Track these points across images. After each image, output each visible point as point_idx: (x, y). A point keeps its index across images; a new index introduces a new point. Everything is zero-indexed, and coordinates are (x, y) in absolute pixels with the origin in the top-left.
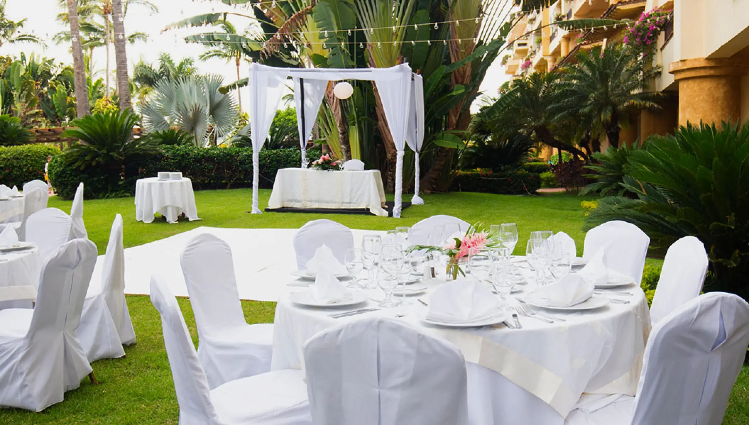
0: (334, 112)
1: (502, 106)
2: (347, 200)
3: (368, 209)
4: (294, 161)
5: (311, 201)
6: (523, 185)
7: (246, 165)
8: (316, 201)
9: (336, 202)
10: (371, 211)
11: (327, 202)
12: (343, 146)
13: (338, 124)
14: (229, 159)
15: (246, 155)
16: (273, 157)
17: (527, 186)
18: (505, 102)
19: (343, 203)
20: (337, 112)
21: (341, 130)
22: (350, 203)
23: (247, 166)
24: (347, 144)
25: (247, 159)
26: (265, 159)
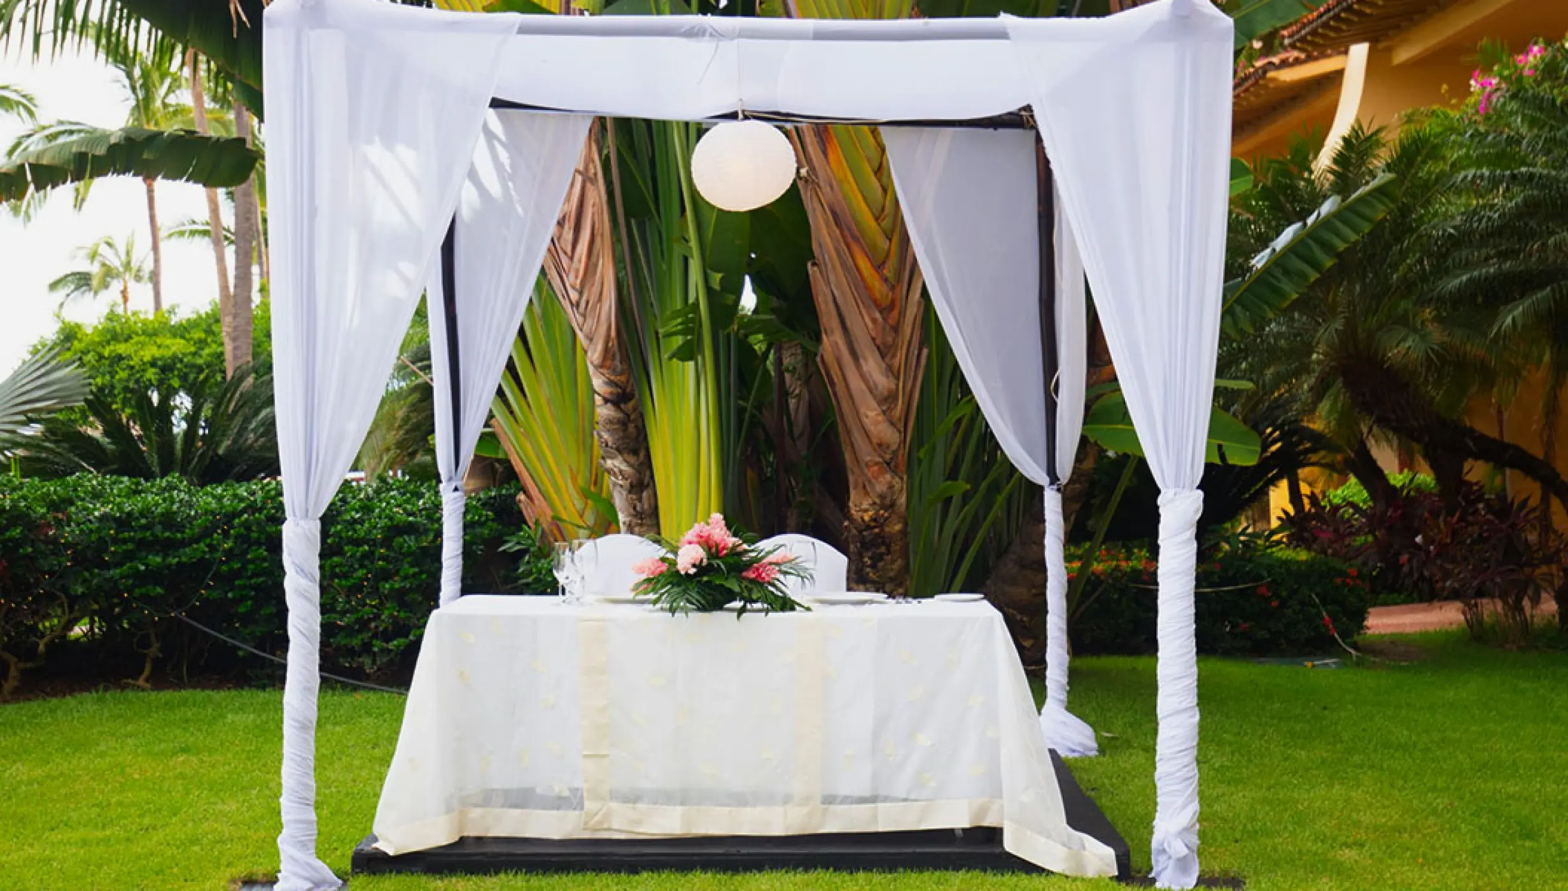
0: (574, 296)
1: (1315, 265)
2: (855, 782)
3: (993, 835)
4: (358, 543)
5: (633, 798)
6: (1319, 614)
7: (106, 566)
8: (666, 798)
9: (787, 800)
10: (1009, 845)
11: (740, 800)
12: (616, 463)
13: (595, 354)
14: (18, 543)
15: (104, 518)
16: (247, 526)
17: (1334, 618)
18: (1327, 247)
19: (829, 800)
20: (592, 293)
21: (610, 383)
22: (873, 799)
23: (115, 572)
24: (635, 452)
25: (115, 541)
26: (207, 532)
